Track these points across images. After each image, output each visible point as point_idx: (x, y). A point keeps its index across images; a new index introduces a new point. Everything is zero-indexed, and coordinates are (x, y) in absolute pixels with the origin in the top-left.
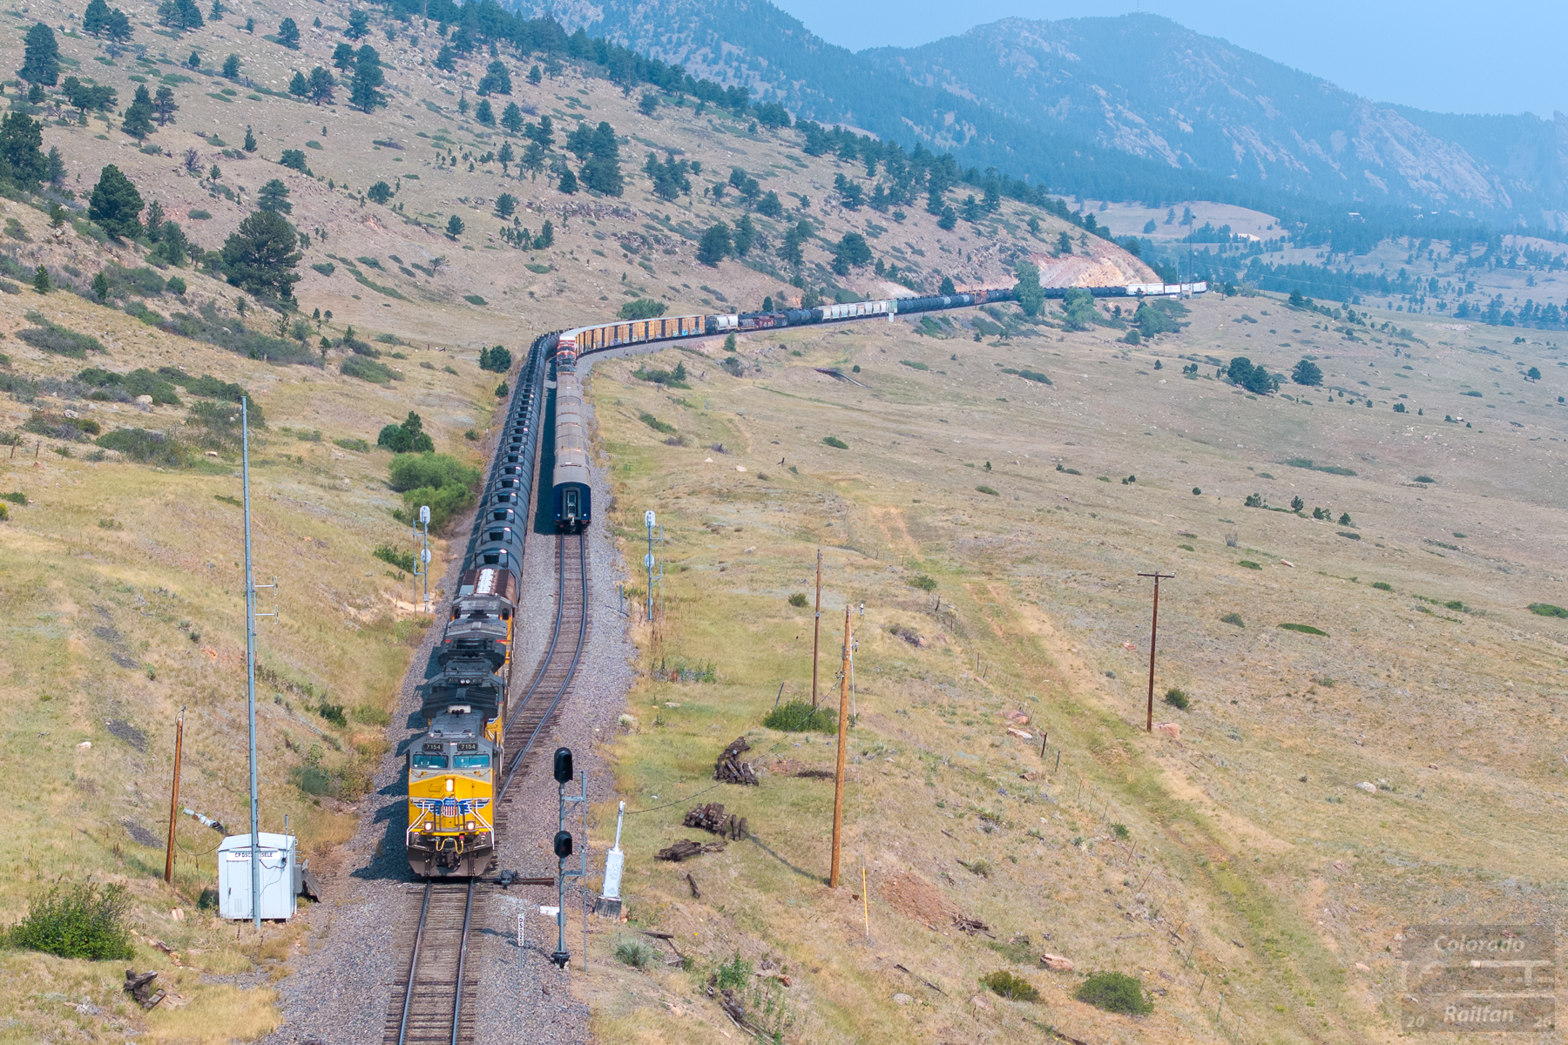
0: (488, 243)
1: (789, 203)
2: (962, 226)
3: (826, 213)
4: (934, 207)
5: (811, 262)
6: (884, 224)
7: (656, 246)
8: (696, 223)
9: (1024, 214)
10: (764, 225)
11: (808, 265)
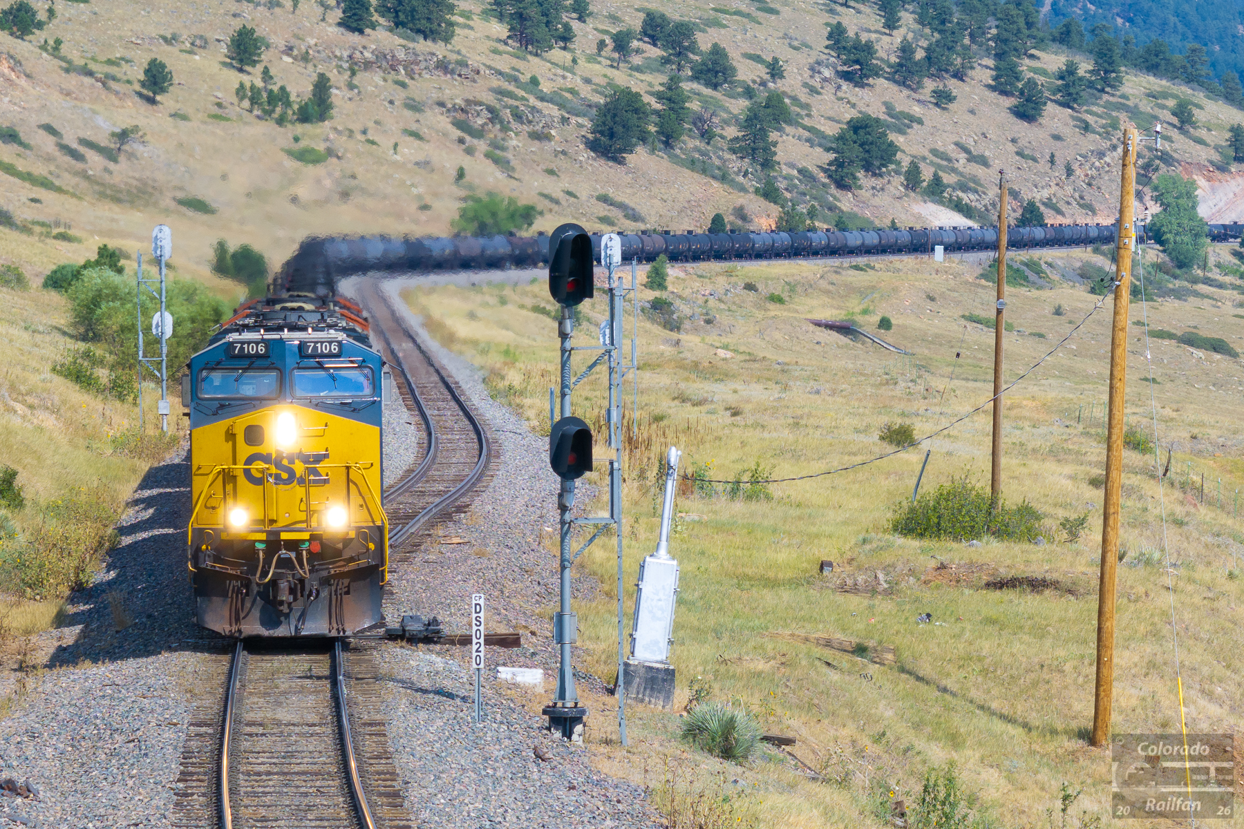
0: (216, 110)
1: (747, 72)
2: (1055, 116)
3: (813, 91)
4: (1004, 82)
5: (792, 166)
6: (917, 110)
7: (514, 125)
8: (585, 91)
9: (1165, 95)
10: (705, 101)
11: (786, 170)
